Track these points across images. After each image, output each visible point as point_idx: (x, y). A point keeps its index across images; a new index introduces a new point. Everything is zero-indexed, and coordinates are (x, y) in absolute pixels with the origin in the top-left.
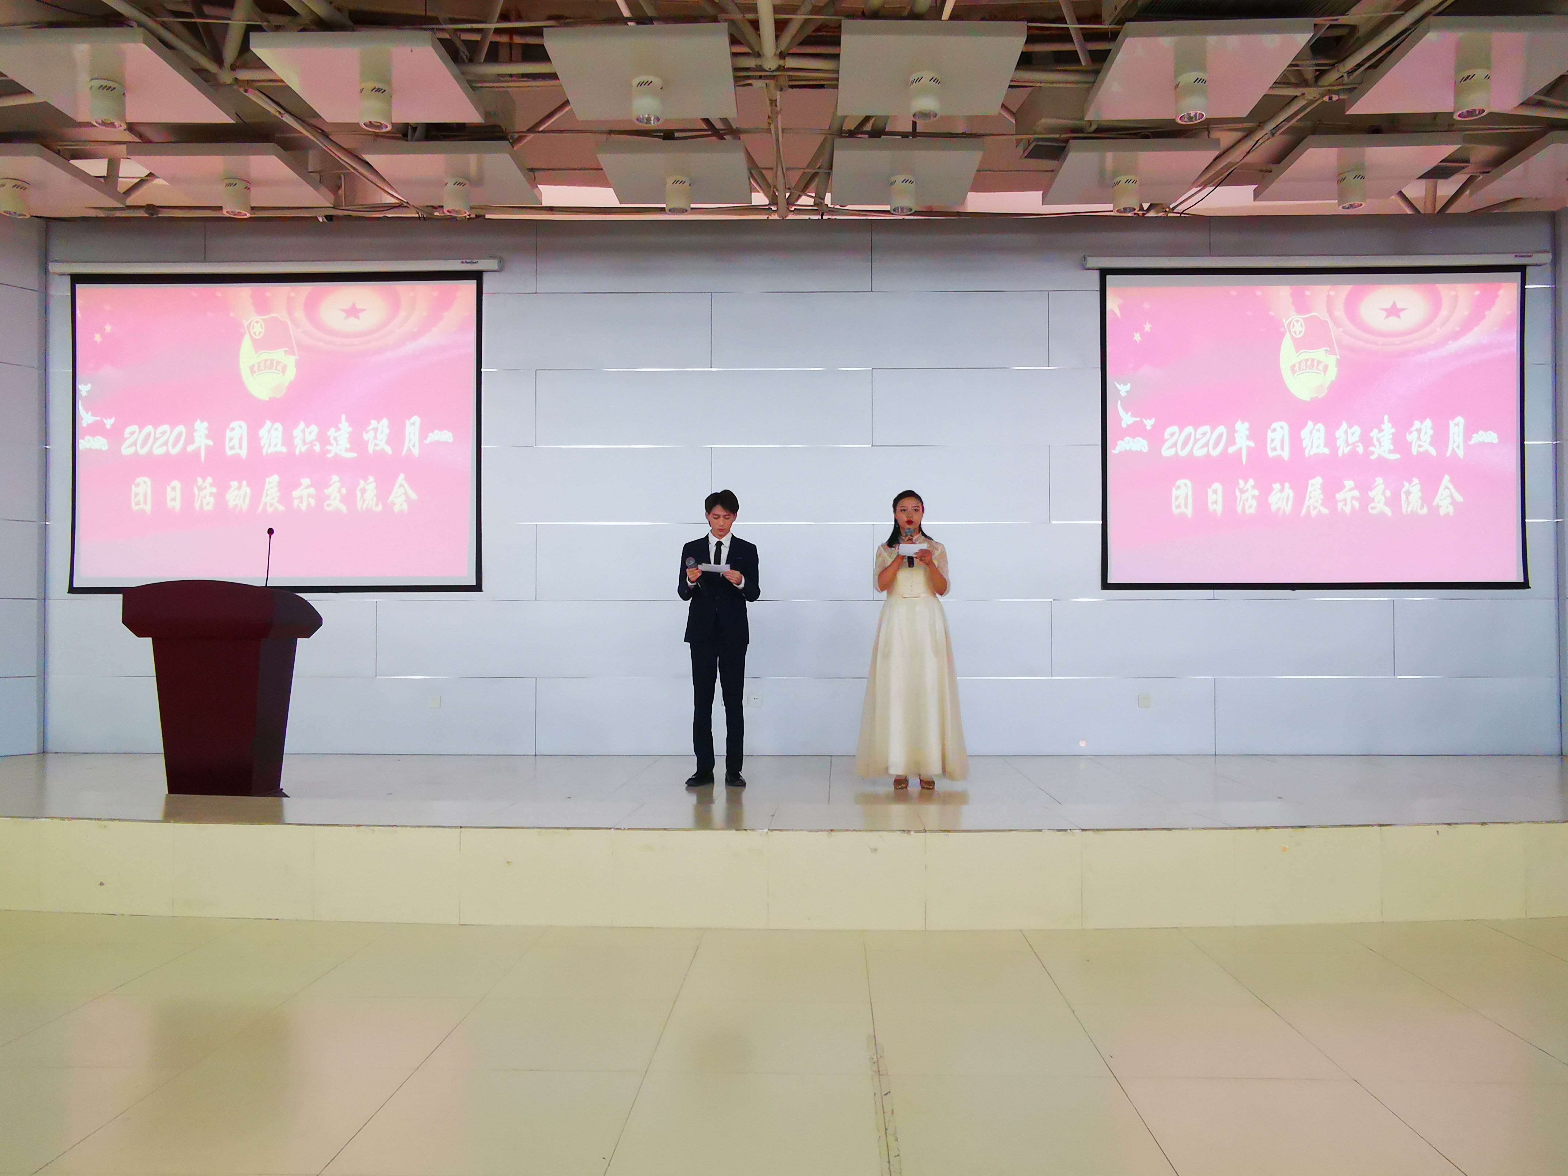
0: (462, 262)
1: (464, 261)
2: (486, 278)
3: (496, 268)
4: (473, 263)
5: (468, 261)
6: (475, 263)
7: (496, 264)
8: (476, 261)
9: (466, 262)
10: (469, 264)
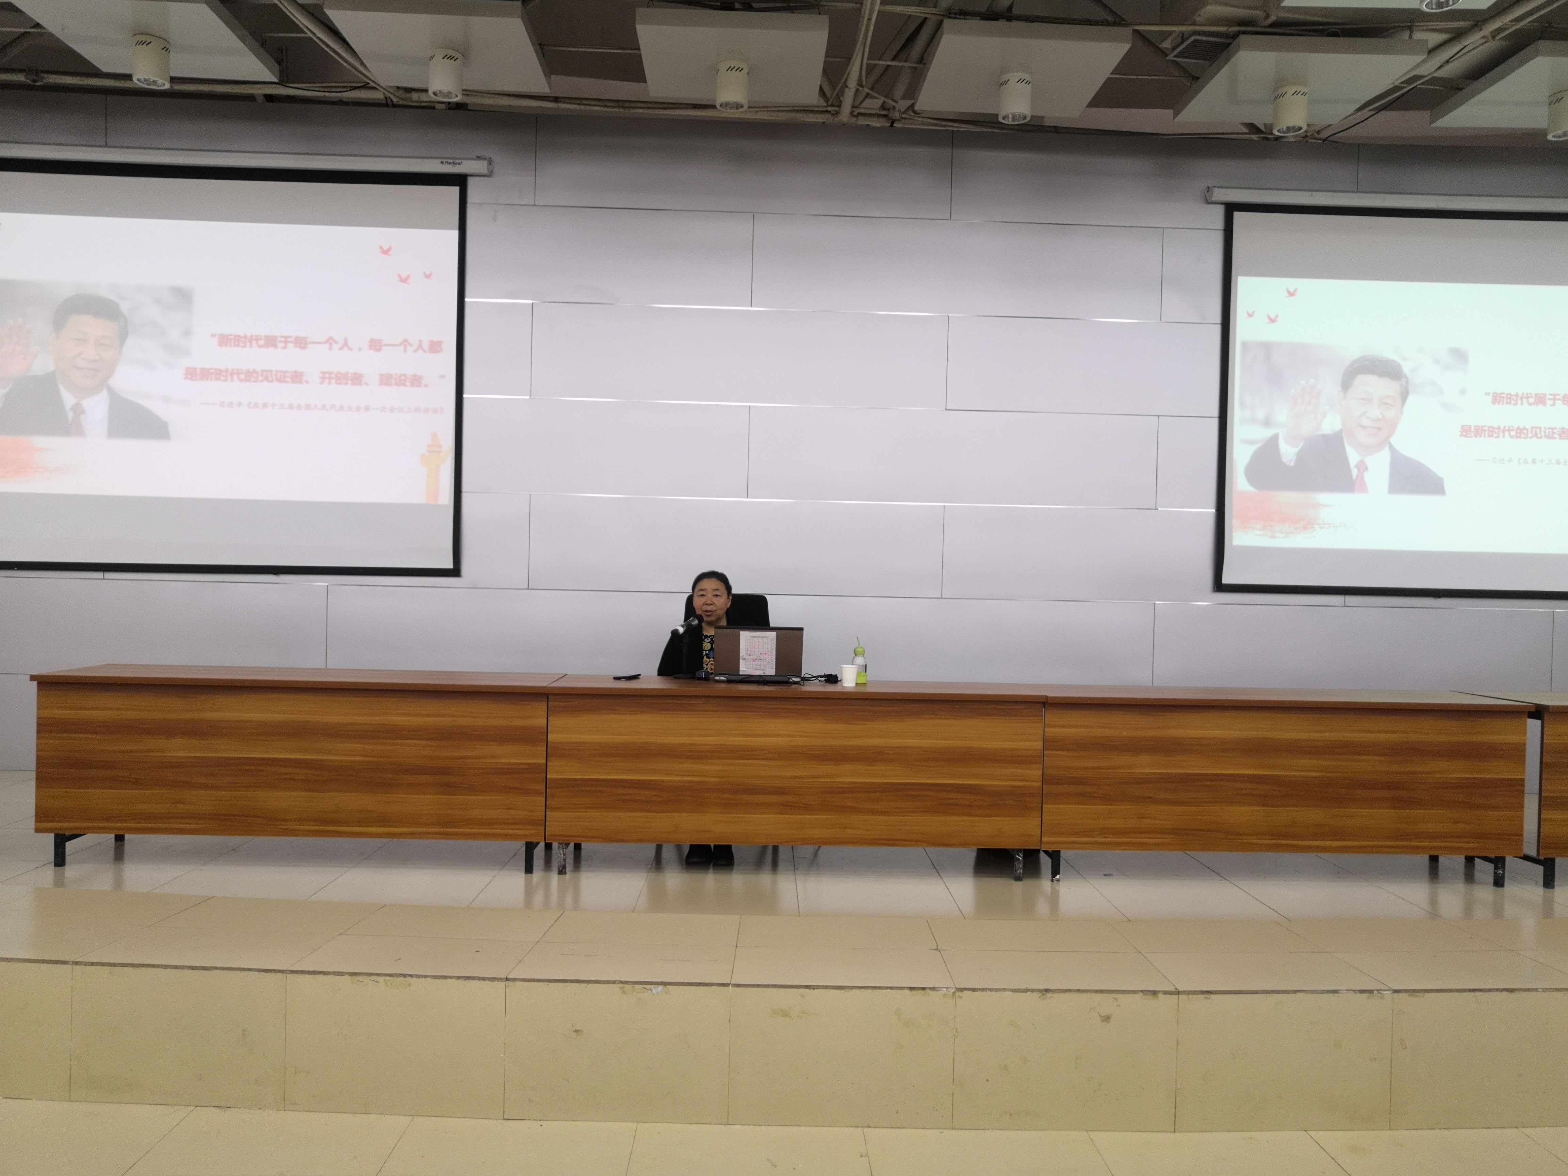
0: (442, 163)
1: (445, 161)
2: (471, 183)
3: (485, 172)
4: (456, 164)
5: (450, 161)
6: (459, 164)
7: (486, 167)
8: (460, 161)
9: (447, 163)
10: (451, 165)
